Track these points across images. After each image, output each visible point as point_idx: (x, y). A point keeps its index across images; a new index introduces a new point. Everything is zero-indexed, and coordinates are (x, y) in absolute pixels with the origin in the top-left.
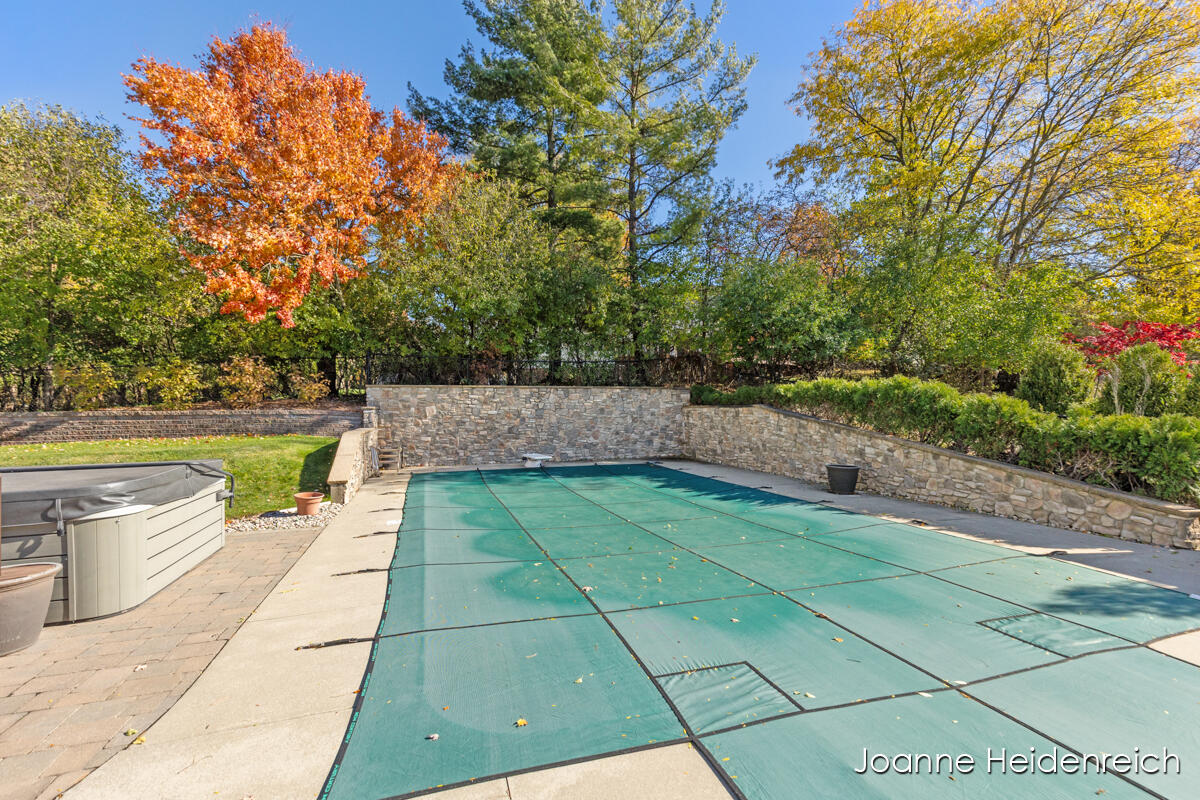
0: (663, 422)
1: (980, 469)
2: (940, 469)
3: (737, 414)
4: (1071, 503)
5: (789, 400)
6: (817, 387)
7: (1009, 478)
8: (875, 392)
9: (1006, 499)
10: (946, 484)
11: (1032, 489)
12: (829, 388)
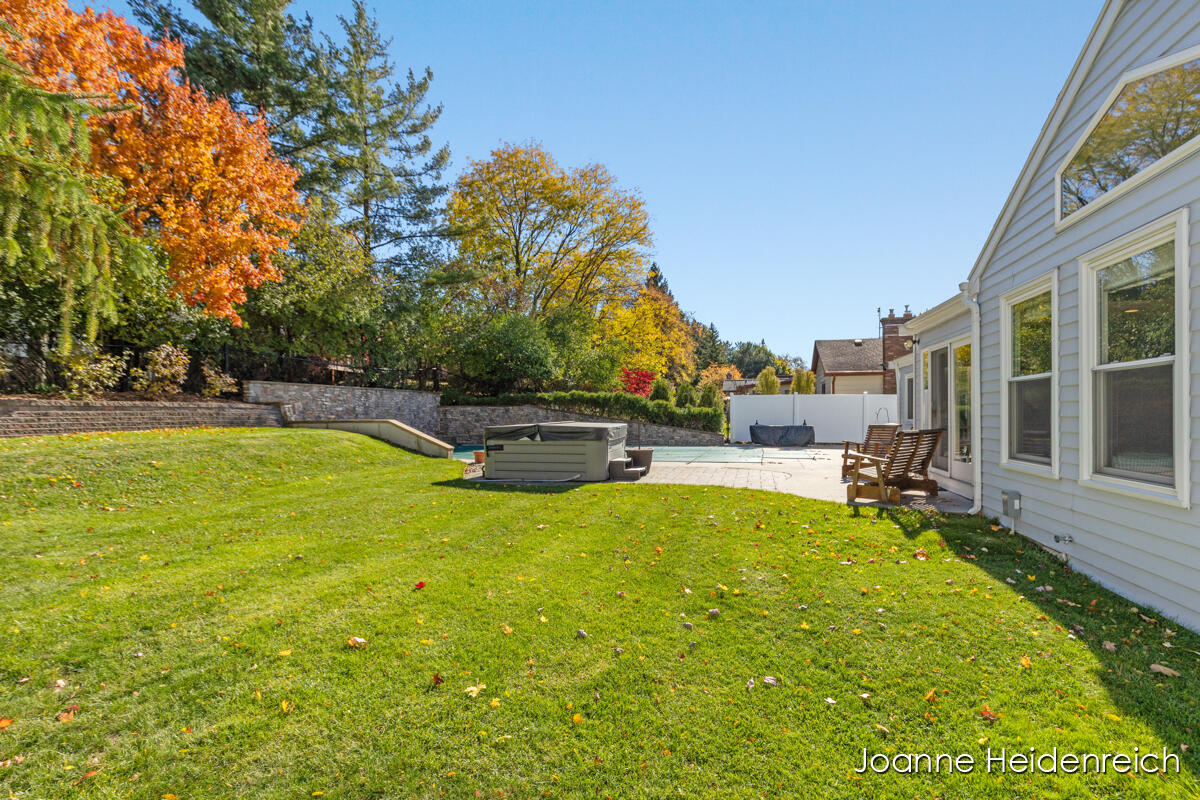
0: (428, 418)
1: (664, 428)
2: (646, 430)
3: (507, 411)
4: (694, 437)
5: (551, 402)
6: (572, 395)
7: (674, 431)
8: (610, 399)
9: (673, 438)
10: (649, 436)
11: (683, 433)
12: (582, 396)
